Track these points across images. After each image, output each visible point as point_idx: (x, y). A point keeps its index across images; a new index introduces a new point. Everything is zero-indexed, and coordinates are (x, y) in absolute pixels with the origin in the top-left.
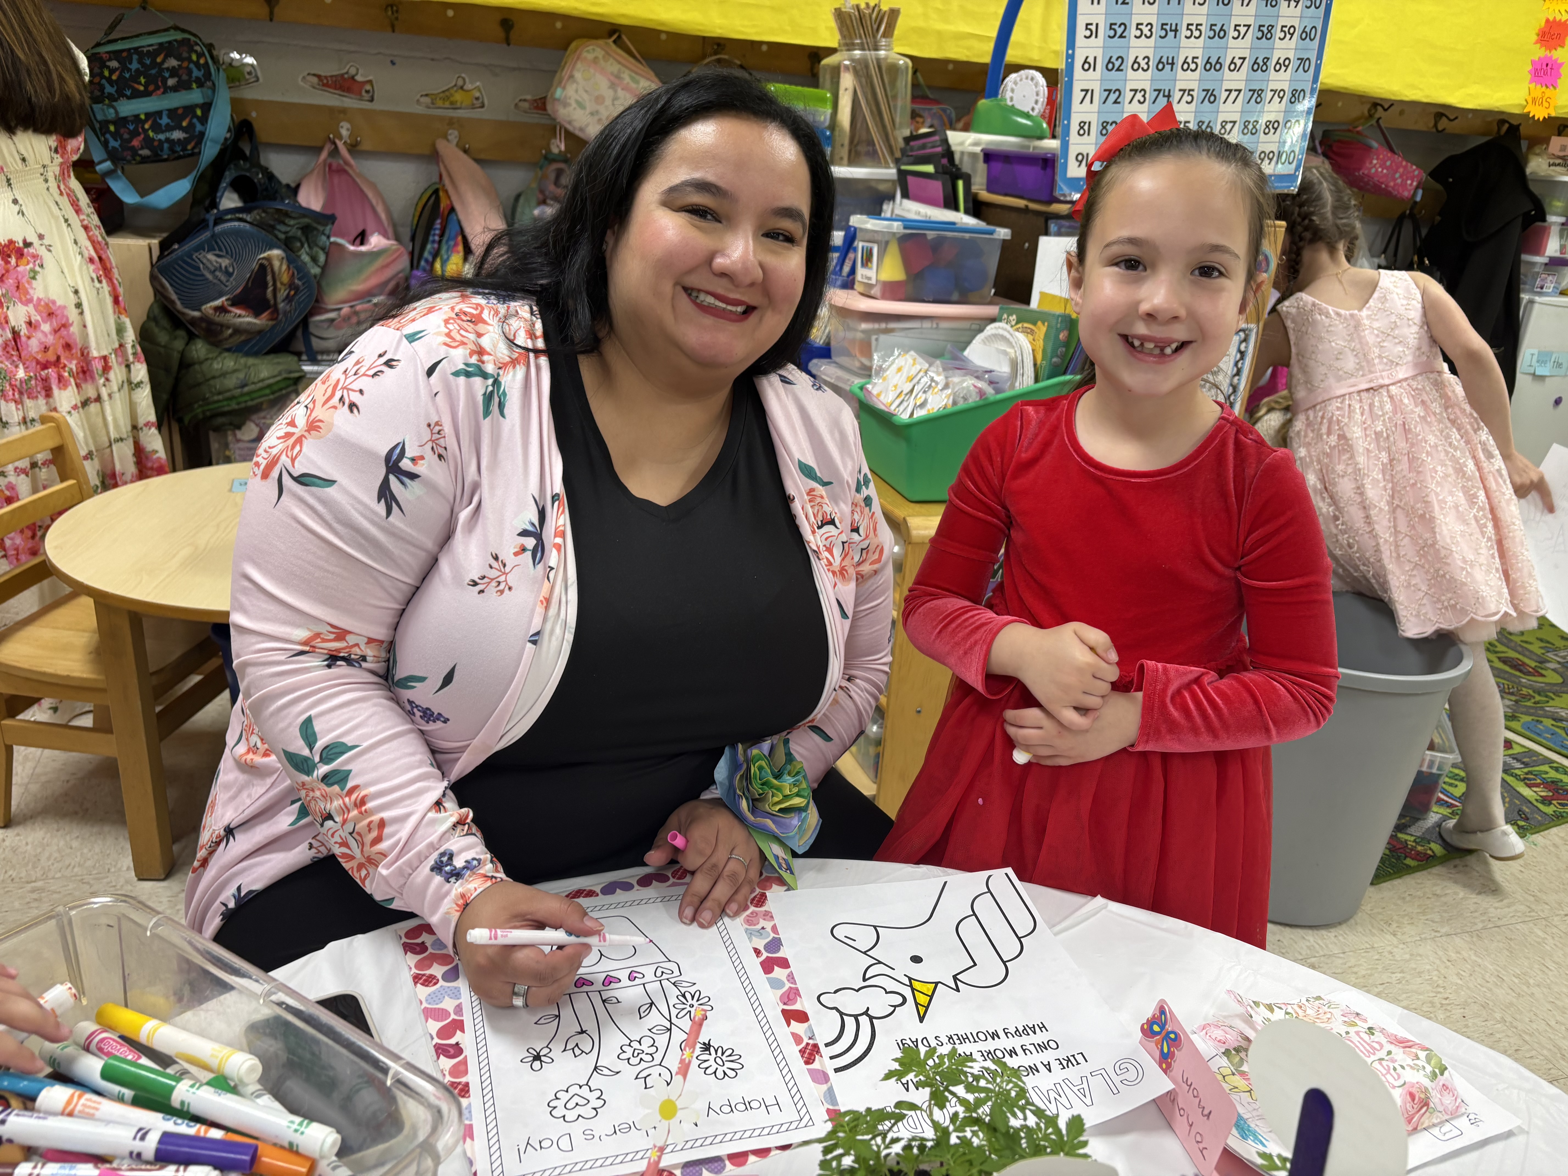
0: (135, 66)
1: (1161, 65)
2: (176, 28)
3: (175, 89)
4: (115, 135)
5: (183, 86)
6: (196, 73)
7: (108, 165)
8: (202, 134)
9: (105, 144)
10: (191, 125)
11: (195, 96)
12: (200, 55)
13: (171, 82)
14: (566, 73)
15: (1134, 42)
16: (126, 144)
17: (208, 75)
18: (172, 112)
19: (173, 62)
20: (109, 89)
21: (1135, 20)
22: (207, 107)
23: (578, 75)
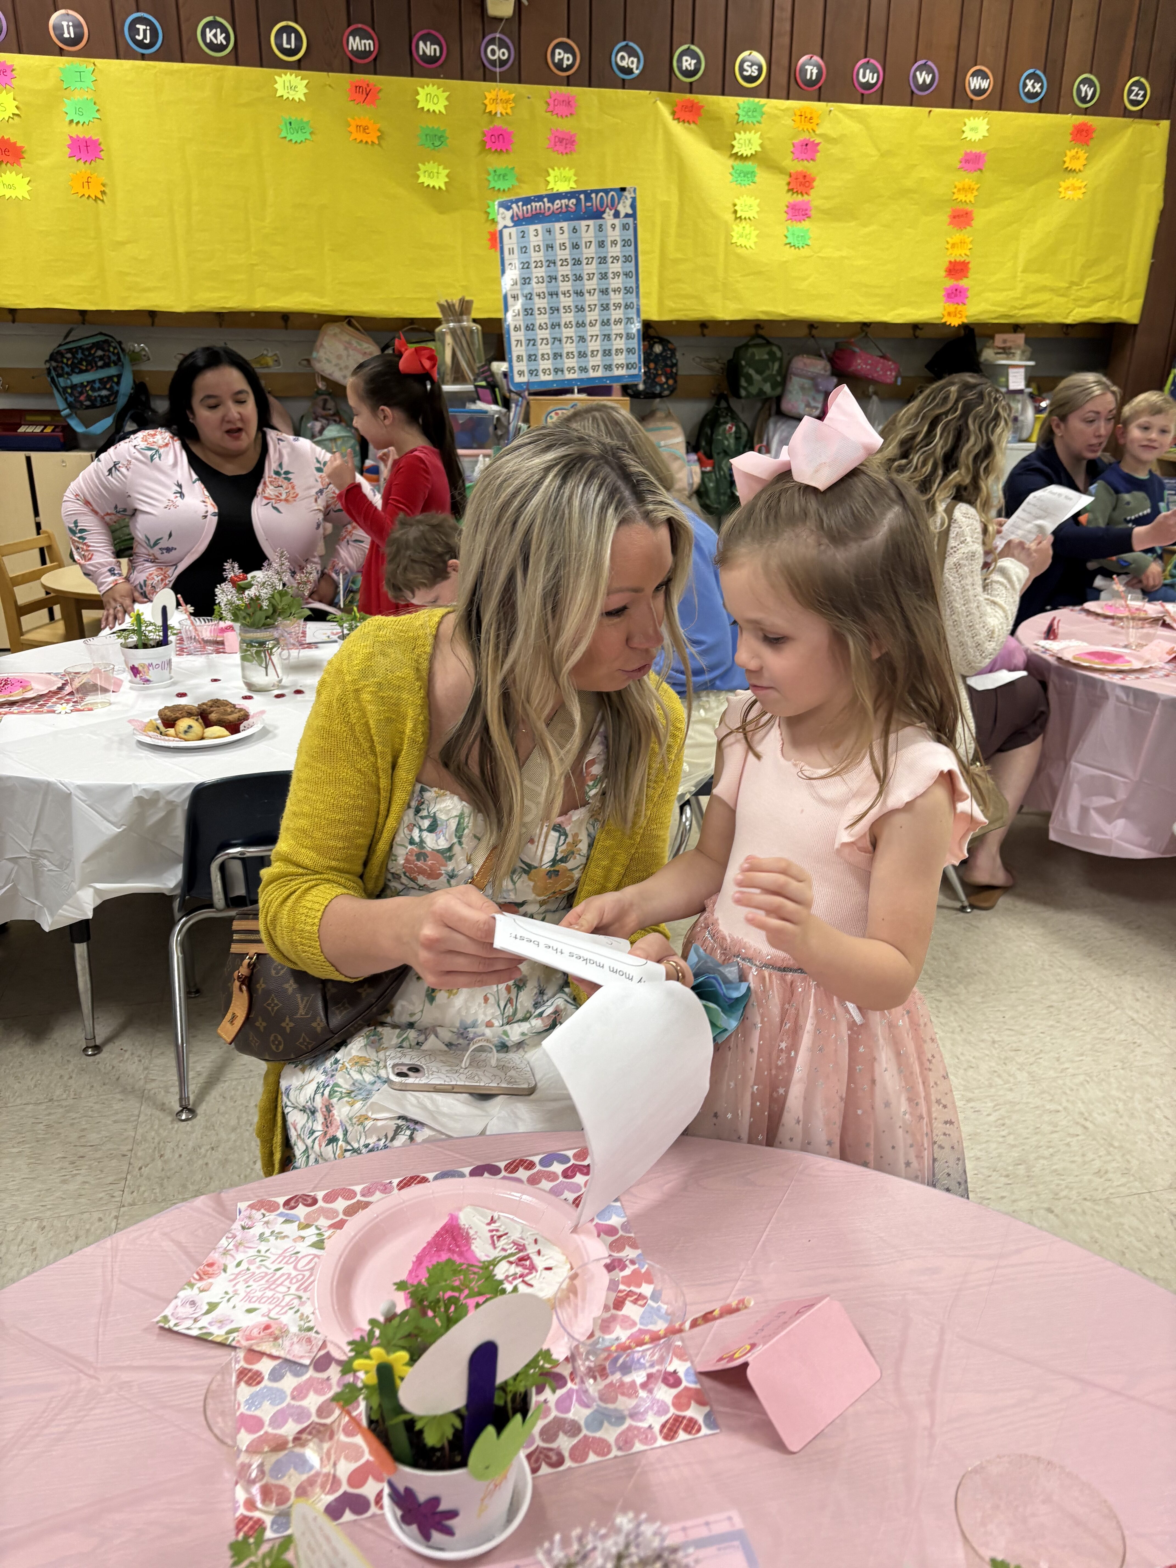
0: (80, 356)
1: (553, 326)
2: (101, 334)
3: (102, 367)
4: (71, 395)
5: (107, 365)
6: (114, 358)
7: (67, 411)
8: (117, 392)
9: (66, 400)
10: (112, 387)
11: (112, 371)
12: (115, 348)
13: (100, 363)
14: (318, 343)
15: (538, 317)
16: (77, 399)
17: (119, 359)
18: (101, 380)
19: (100, 353)
20: (67, 369)
21: (537, 306)
22: (119, 376)
23: (326, 343)
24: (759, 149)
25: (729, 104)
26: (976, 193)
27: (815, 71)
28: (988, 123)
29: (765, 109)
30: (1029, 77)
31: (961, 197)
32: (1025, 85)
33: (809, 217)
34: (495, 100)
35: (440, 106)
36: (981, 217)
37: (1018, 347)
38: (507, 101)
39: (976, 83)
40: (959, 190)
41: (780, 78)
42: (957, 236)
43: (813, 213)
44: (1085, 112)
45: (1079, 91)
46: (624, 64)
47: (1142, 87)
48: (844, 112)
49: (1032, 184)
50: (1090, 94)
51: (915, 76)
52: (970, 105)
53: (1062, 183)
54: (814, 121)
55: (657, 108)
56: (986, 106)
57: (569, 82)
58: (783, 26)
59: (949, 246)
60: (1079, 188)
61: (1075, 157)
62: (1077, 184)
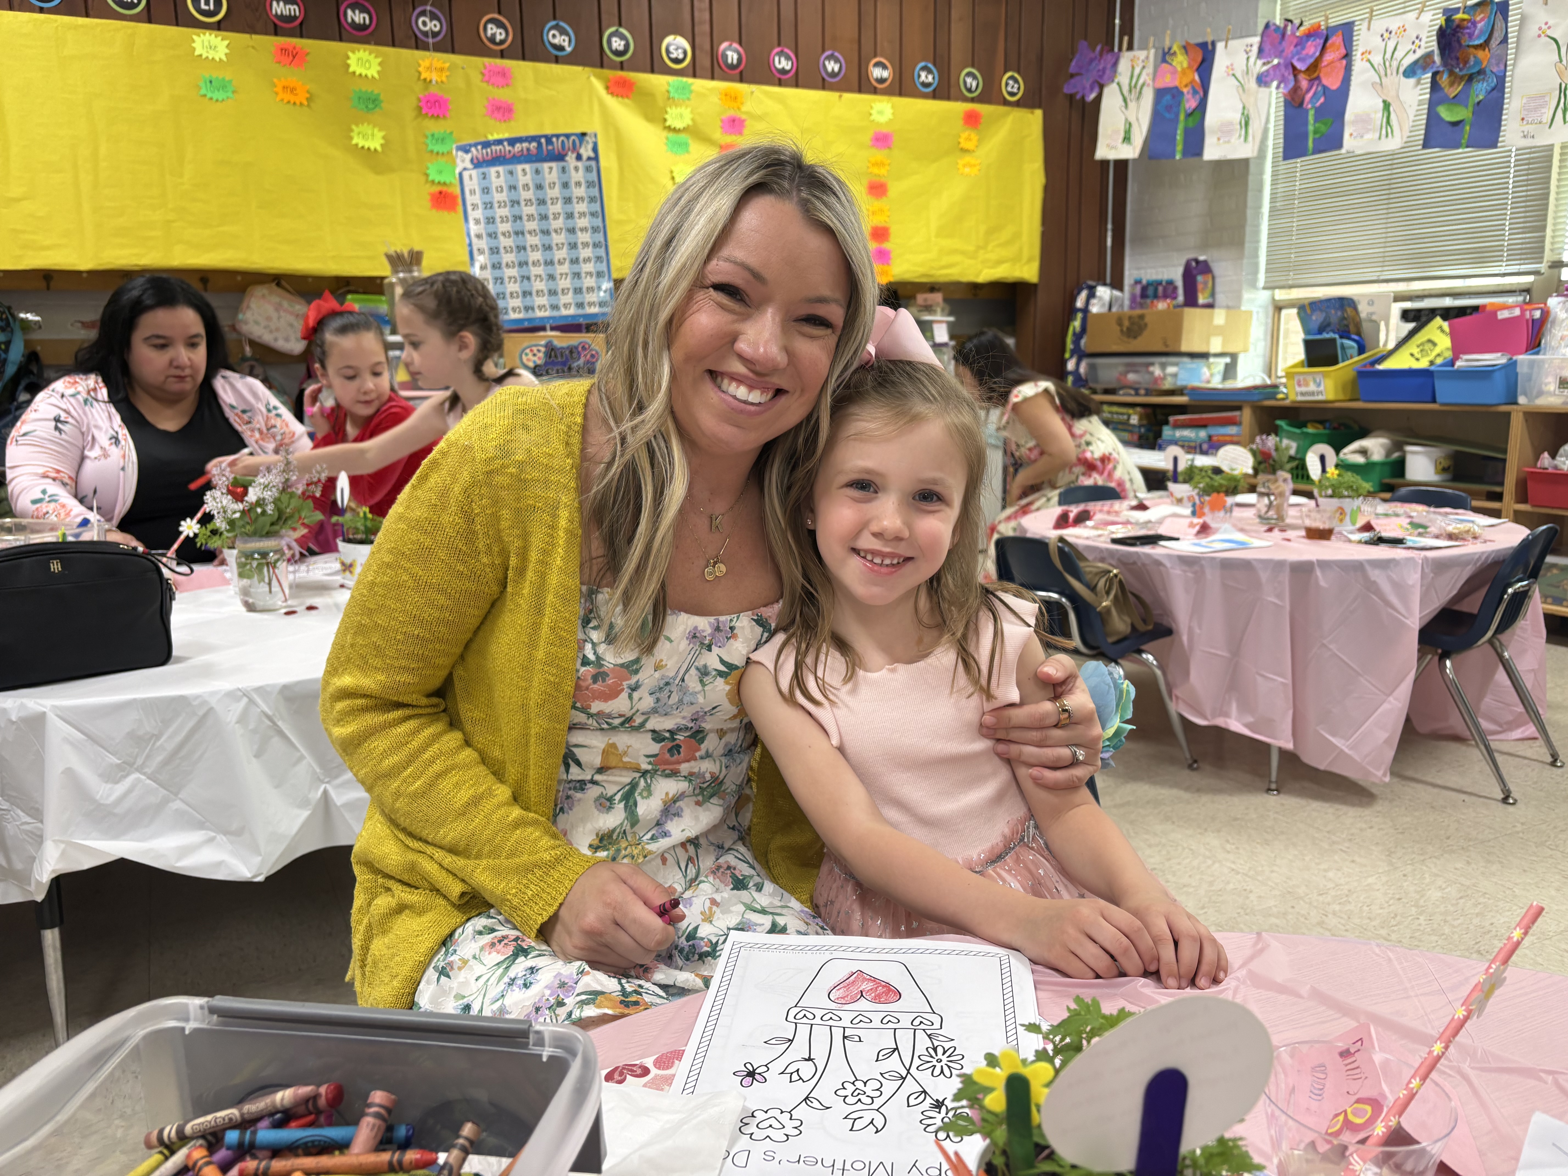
1: (521, 264)
8: (5, 360)
12: (3, 313)
14: (245, 305)
15: (504, 255)
17: (8, 324)
21: (502, 245)
22: (8, 343)
23: (253, 305)
24: (690, 123)
25: (659, 82)
26: (888, 168)
27: (735, 57)
28: (892, 108)
29: (693, 87)
30: (923, 69)
31: (876, 170)
32: (919, 76)
34: (429, 69)
35: (373, 71)
36: (894, 189)
37: (938, 304)
38: (442, 70)
39: (877, 73)
40: (873, 165)
41: (704, 61)
42: (876, 204)
44: (972, 100)
45: (965, 83)
46: (556, 41)
47: (1016, 81)
48: (765, 93)
49: (935, 161)
50: (974, 84)
51: (825, 65)
52: (875, 91)
53: (960, 161)
54: (739, 100)
55: (590, 83)
56: (888, 92)
57: (502, 55)
58: (703, 16)
59: (869, 213)
60: (974, 166)
61: (968, 139)
62: (973, 161)
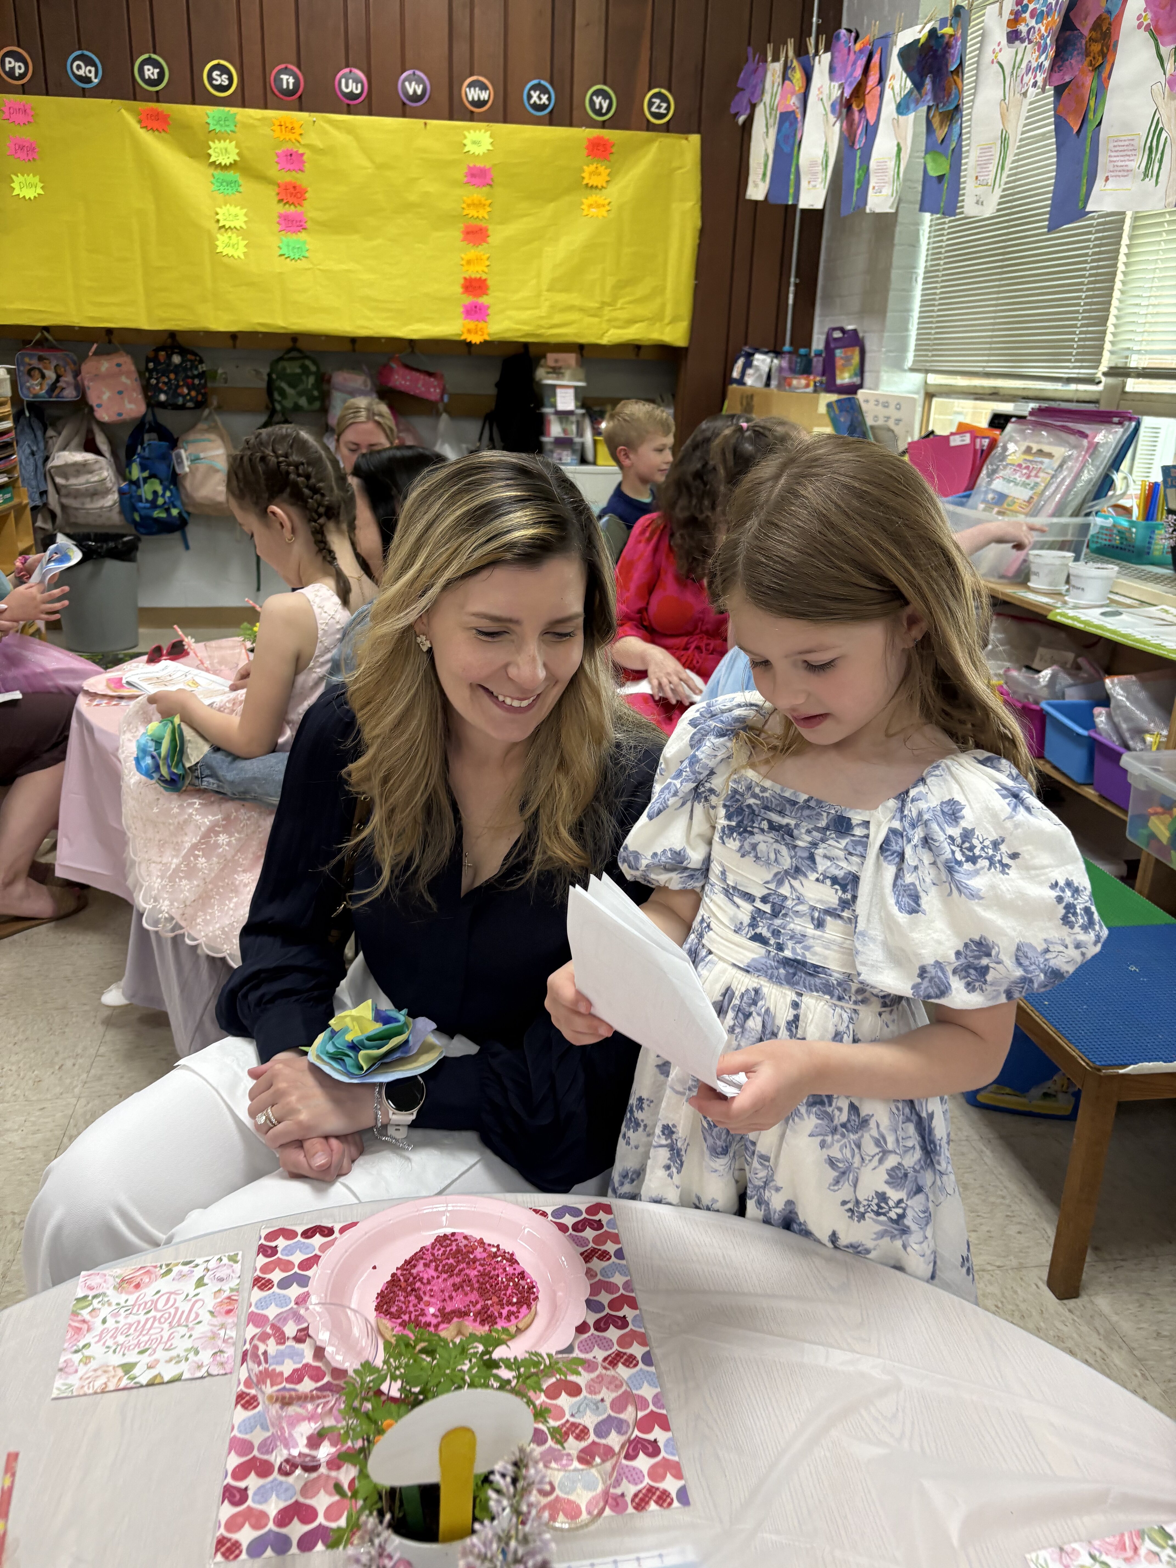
24: (237, 158)
25: (200, 113)
26: (489, 209)
27: (292, 81)
28: (491, 136)
29: (238, 118)
30: (533, 88)
31: (473, 212)
32: (530, 96)
33: (305, 229)
36: (498, 234)
37: (570, 367)
39: (474, 94)
40: (469, 205)
42: (473, 252)
43: (308, 224)
44: (603, 125)
45: (593, 103)
46: (81, 73)
47: (664, 99)
48: (331, 122)
49: (552, 200)
50: (605, 106)
51: (404, 87)
52: (470, 117)
53: (584, 201)
54: (298, 131)
55: (122, 117)
56: (488, 117)
57: (24, 90)
59: (464, 262)
60: (604, 206)
61: (595, 173)
62: (601, 201)
